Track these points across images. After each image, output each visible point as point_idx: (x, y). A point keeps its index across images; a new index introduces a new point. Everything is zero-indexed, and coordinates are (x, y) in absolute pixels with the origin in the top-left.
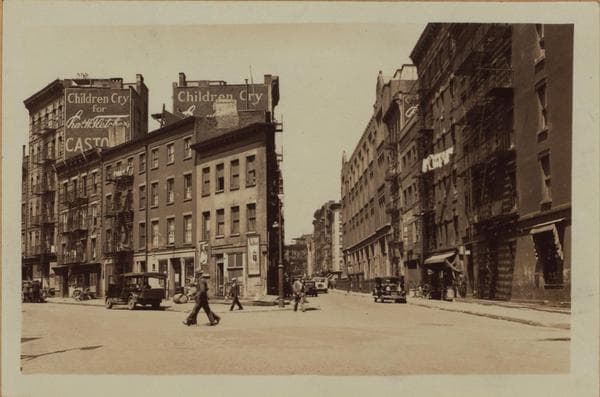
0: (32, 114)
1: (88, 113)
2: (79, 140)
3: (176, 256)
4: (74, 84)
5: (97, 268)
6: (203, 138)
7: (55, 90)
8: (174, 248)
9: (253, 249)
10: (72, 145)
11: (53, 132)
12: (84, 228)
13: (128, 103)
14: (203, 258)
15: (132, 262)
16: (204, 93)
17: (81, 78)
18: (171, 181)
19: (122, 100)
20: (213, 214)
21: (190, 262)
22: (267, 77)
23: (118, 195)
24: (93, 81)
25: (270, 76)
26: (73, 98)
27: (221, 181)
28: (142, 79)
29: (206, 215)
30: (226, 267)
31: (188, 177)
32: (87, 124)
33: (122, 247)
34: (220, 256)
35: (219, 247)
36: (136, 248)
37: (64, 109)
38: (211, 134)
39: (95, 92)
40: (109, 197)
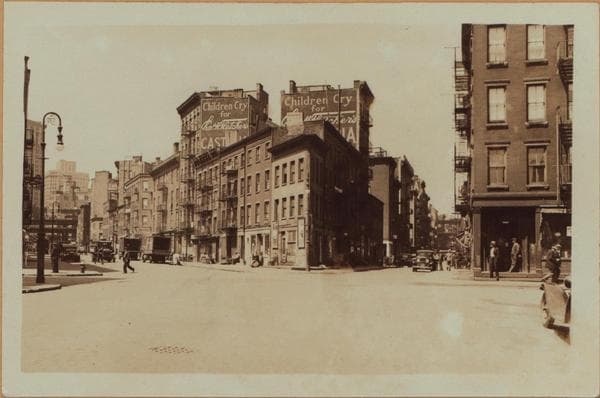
0: (182, 118)
1: (217, 118)
2: (211, 139)
3: (260, 232)
4: (208, 95)
5: (217, 240)
6: (277, 143)
7: (194, 101)
8: (259, 226)
9: (301, 228)
10: (206, 144)
11: (194, 133)
12: (210, 209)
13: (246, 109)
14: (274, 234)
15: (236, 237)
16: (305, 98)
17: (214, 90)
18: (258, 175)
19: (243, 106)
20: (281, 201)
21: (267, 237)
22: (356, 82)
23: (229, 184)
24: (222, 92)
25: (358, 81)
26: (206, 107)
27: (285, 176)
28: (261, 87)
29: (277, 201)
30: (287, 241)
31: (268, 172)
32: (217, 127)
33: (231, 225)
34: (283, 233)
35: (283, 227)
36: (239, 226)
37: (200, 116)
38: (282, 140)
39: (222, 101)
40: (224, 186)
